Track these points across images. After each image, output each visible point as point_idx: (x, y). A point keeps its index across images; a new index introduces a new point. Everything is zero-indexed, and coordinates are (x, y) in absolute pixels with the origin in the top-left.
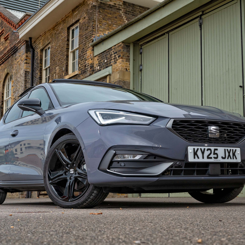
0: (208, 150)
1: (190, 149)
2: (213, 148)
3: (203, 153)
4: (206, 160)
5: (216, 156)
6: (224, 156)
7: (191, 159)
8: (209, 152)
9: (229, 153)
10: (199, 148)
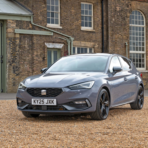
0: (40, 100)
1: (33, 100)
2: (42, 99)
3: (37, 101)
4: (39, 104)
5: (43, 102)
6: (47, 103)
7: (33, 103)
8: (40, 101)
9: (50, 101)
10: (36, 99)
